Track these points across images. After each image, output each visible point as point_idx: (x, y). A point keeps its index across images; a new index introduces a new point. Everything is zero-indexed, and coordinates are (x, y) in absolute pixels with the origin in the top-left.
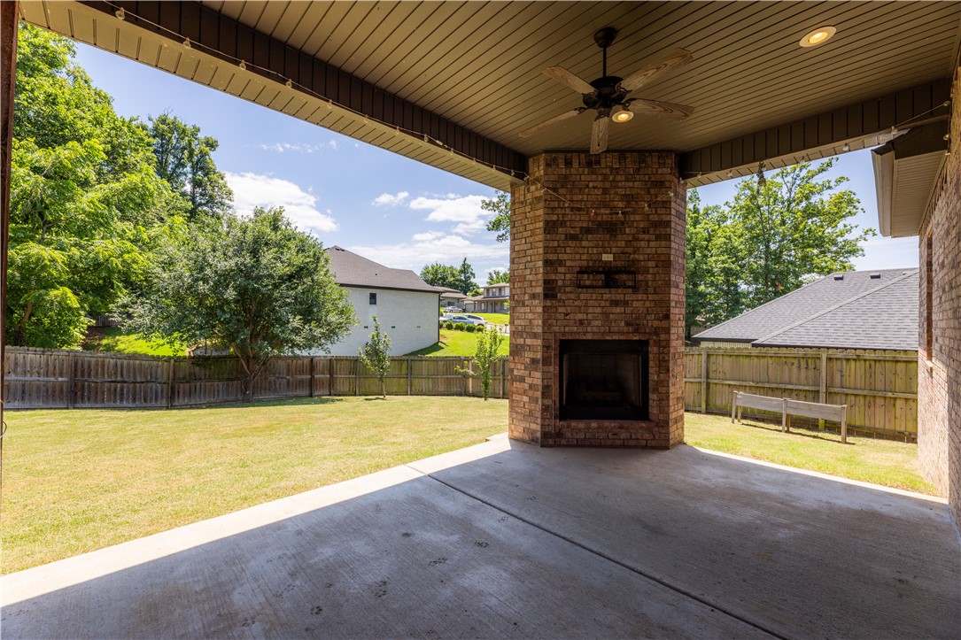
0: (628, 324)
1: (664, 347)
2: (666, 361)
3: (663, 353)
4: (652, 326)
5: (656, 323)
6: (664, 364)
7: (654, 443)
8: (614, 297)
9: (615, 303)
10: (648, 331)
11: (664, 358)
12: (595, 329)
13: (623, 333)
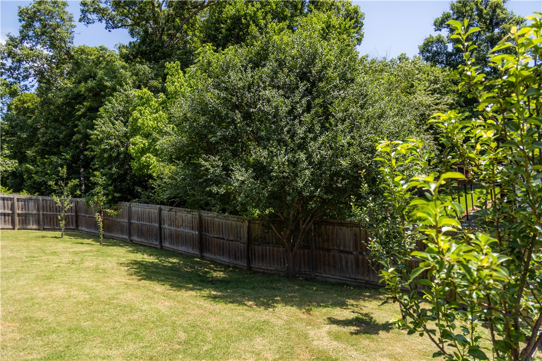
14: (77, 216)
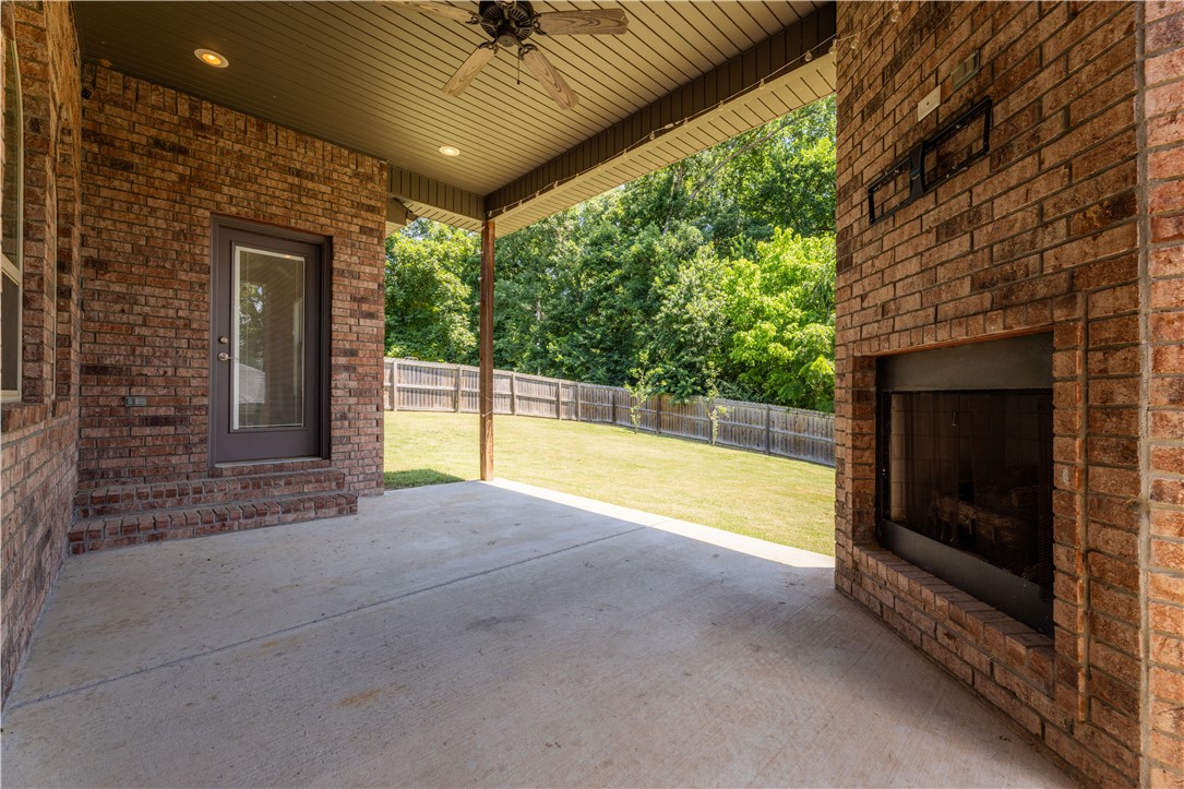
0: (979, 286)
1: (1108, 350)
2: (1118, 411)
3: (1104, 373)
4: (1058, 270)
5: (1073, 254)
6: (1110, 424)
7: (1068, 750)
8: (943, 213)
9: (947, 231)
10: (1042, 291)
11: (1107, 397)
12: (908, 321)
13: (962, 318)
14: (614, 408)
